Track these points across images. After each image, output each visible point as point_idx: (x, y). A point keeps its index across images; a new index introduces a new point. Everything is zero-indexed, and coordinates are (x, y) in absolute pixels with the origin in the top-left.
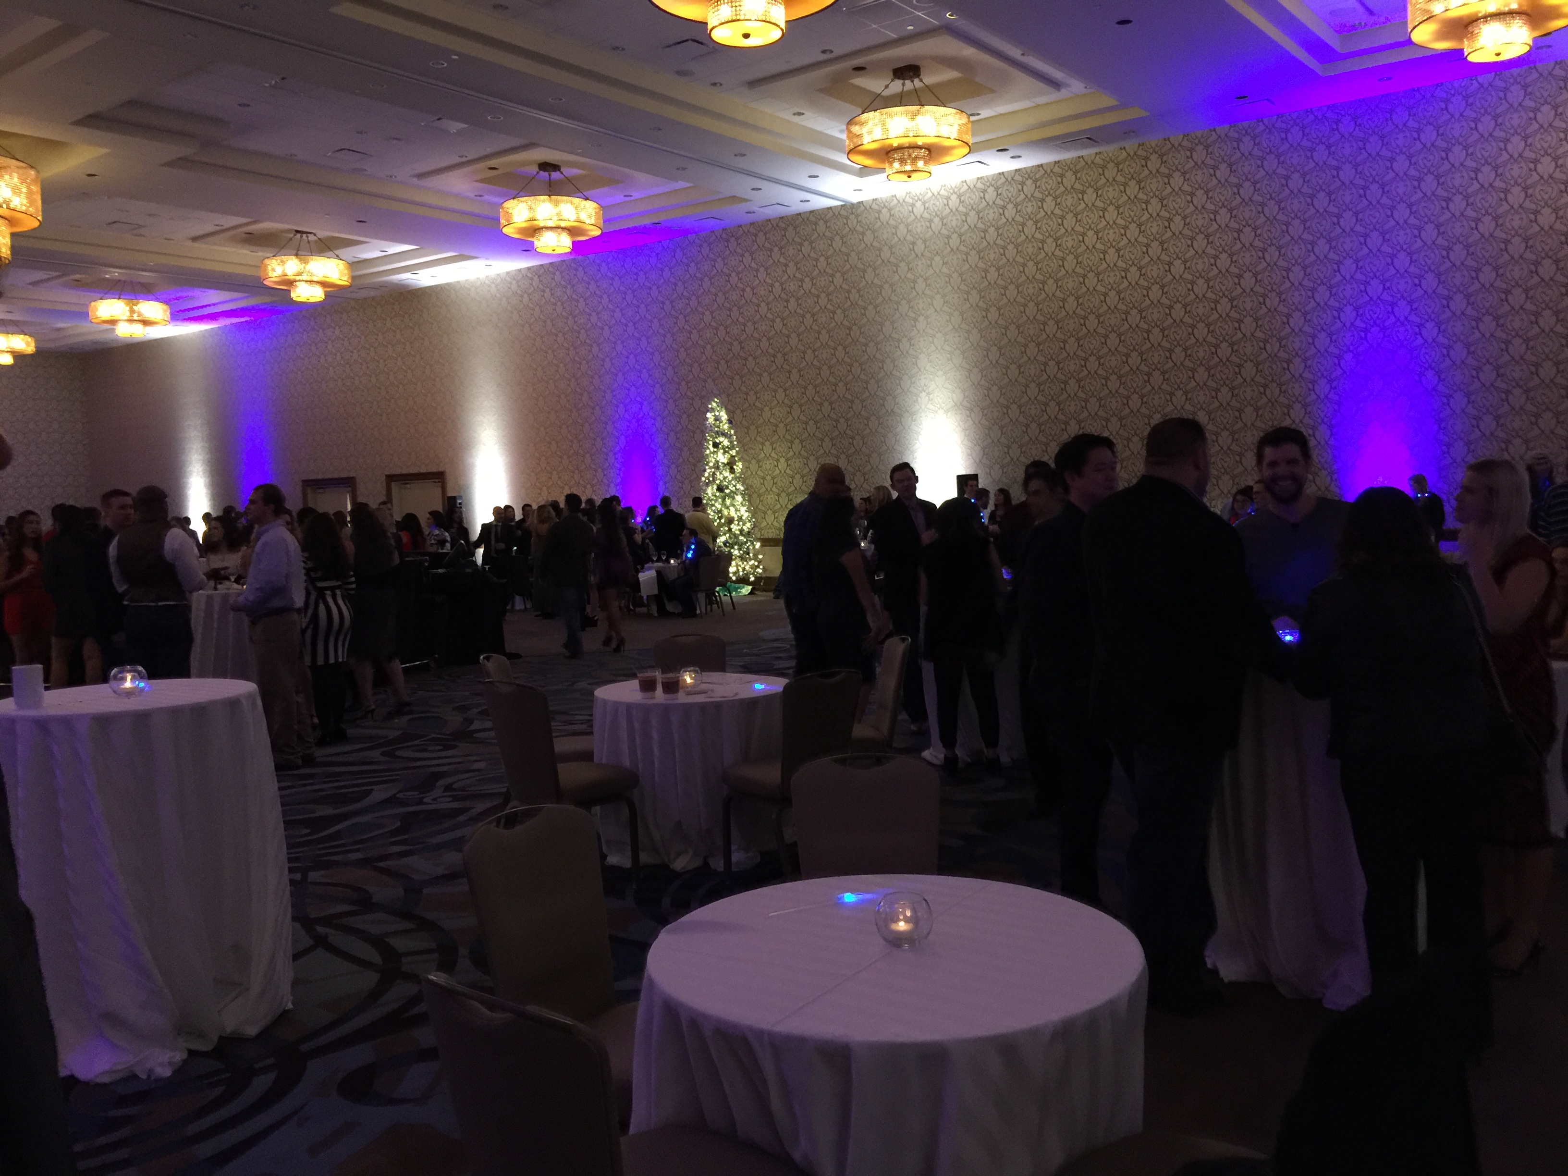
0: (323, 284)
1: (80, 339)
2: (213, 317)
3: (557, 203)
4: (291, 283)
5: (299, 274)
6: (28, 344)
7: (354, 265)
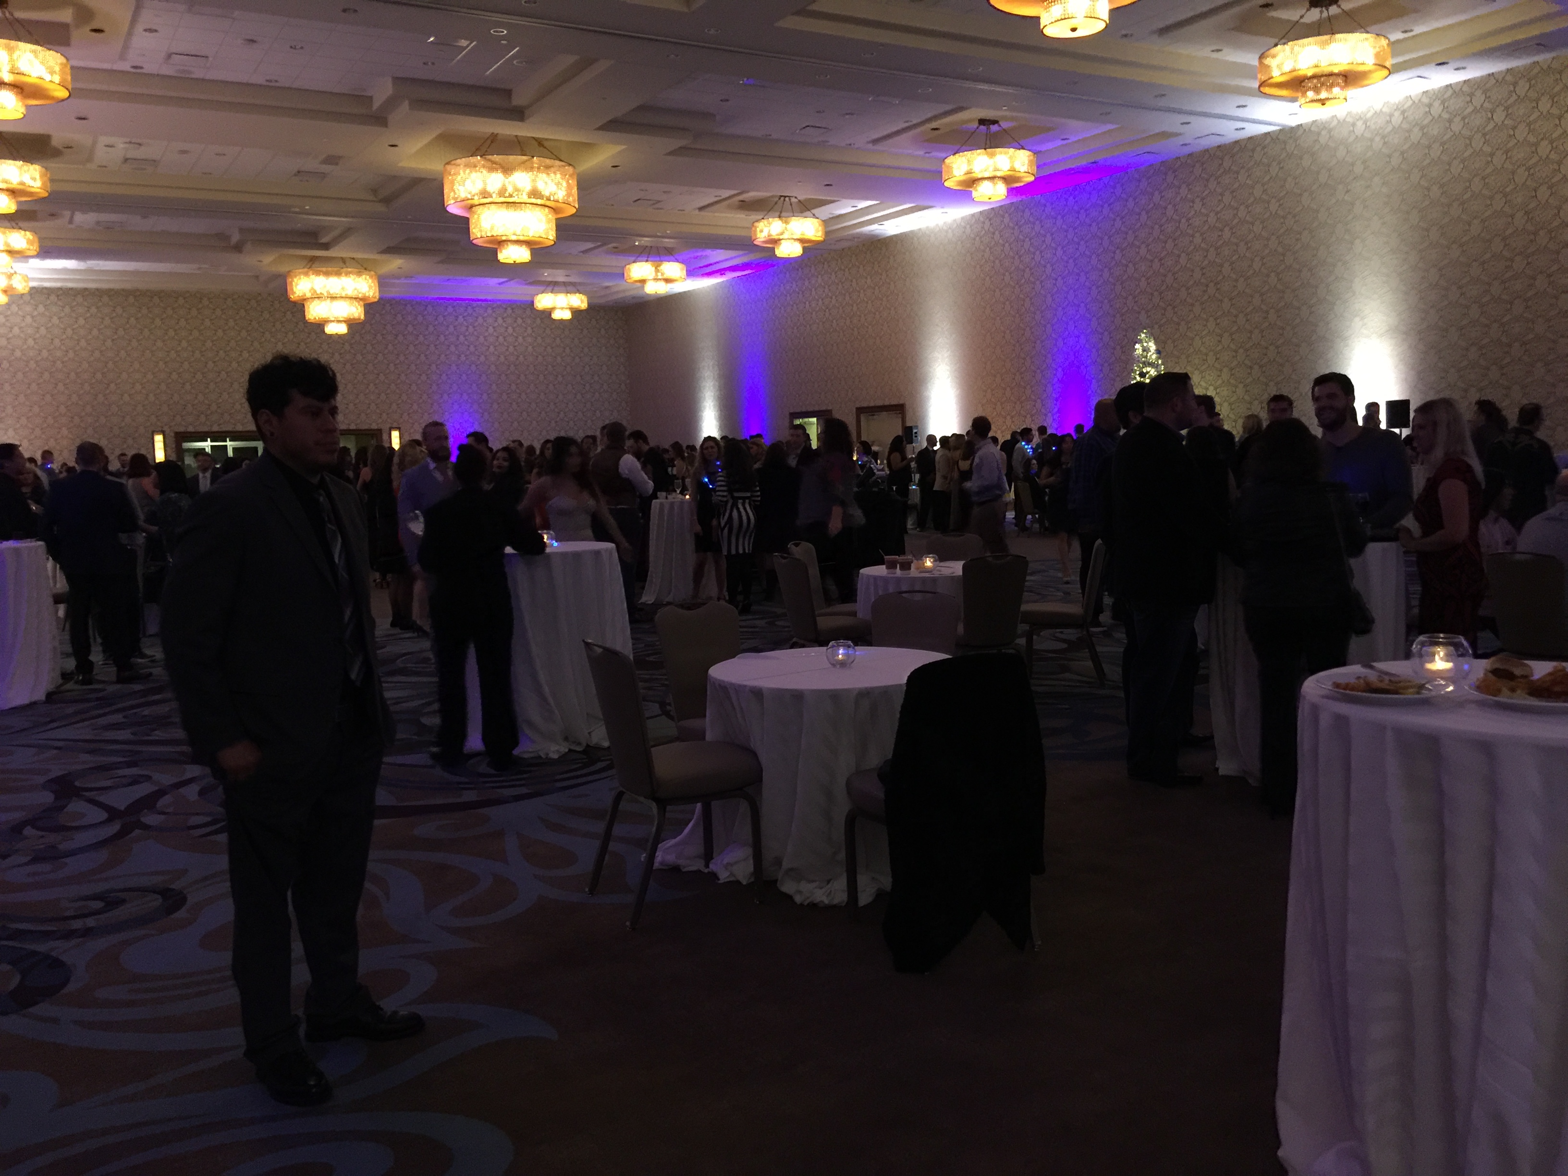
0: (802, 241)
1: (621, 295)
2: (721, 272)
3: (992, 155)
4: (776, 242)
5: (782, 234)
6: (582, 301)
7: (826, 223)
